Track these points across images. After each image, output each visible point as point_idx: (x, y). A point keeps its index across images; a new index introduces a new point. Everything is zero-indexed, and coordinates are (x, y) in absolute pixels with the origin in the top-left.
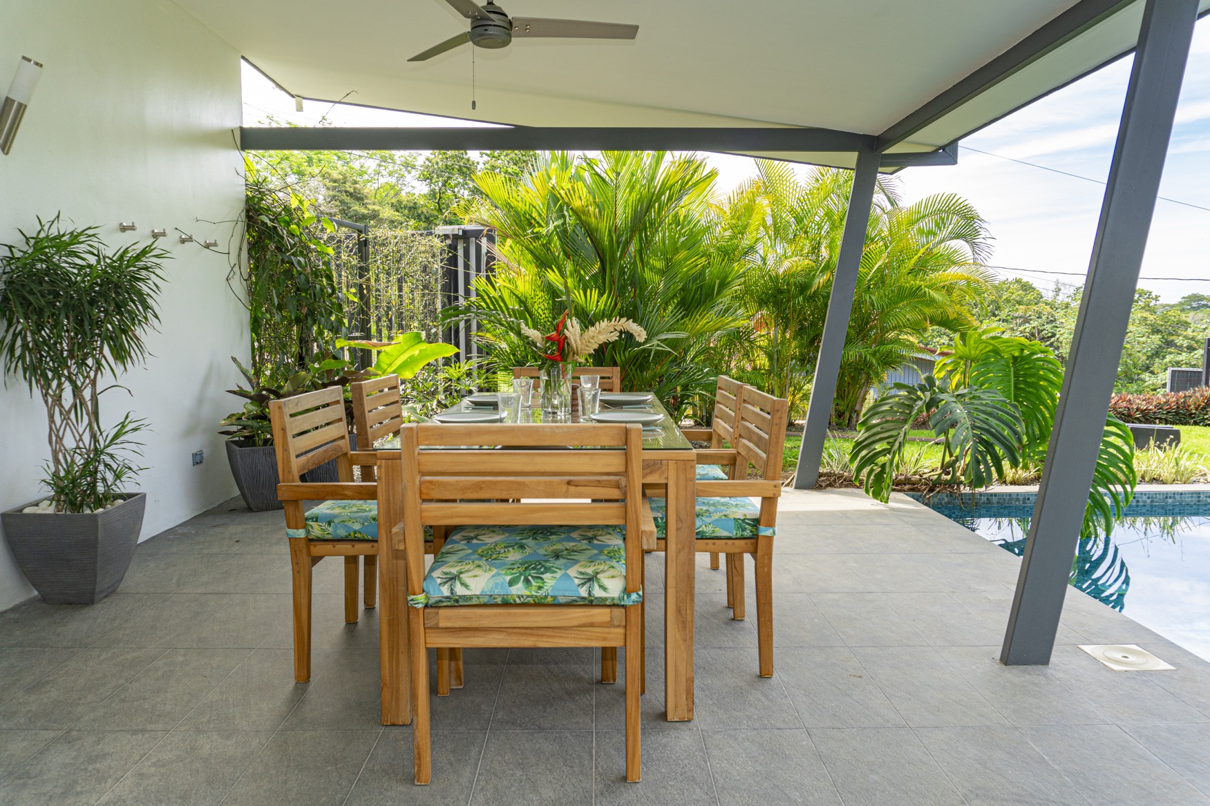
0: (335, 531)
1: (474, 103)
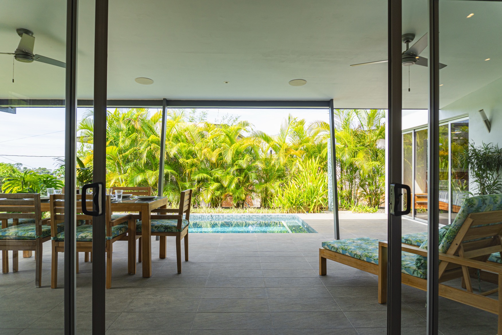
0: (113, 235)
1: (13, 80)
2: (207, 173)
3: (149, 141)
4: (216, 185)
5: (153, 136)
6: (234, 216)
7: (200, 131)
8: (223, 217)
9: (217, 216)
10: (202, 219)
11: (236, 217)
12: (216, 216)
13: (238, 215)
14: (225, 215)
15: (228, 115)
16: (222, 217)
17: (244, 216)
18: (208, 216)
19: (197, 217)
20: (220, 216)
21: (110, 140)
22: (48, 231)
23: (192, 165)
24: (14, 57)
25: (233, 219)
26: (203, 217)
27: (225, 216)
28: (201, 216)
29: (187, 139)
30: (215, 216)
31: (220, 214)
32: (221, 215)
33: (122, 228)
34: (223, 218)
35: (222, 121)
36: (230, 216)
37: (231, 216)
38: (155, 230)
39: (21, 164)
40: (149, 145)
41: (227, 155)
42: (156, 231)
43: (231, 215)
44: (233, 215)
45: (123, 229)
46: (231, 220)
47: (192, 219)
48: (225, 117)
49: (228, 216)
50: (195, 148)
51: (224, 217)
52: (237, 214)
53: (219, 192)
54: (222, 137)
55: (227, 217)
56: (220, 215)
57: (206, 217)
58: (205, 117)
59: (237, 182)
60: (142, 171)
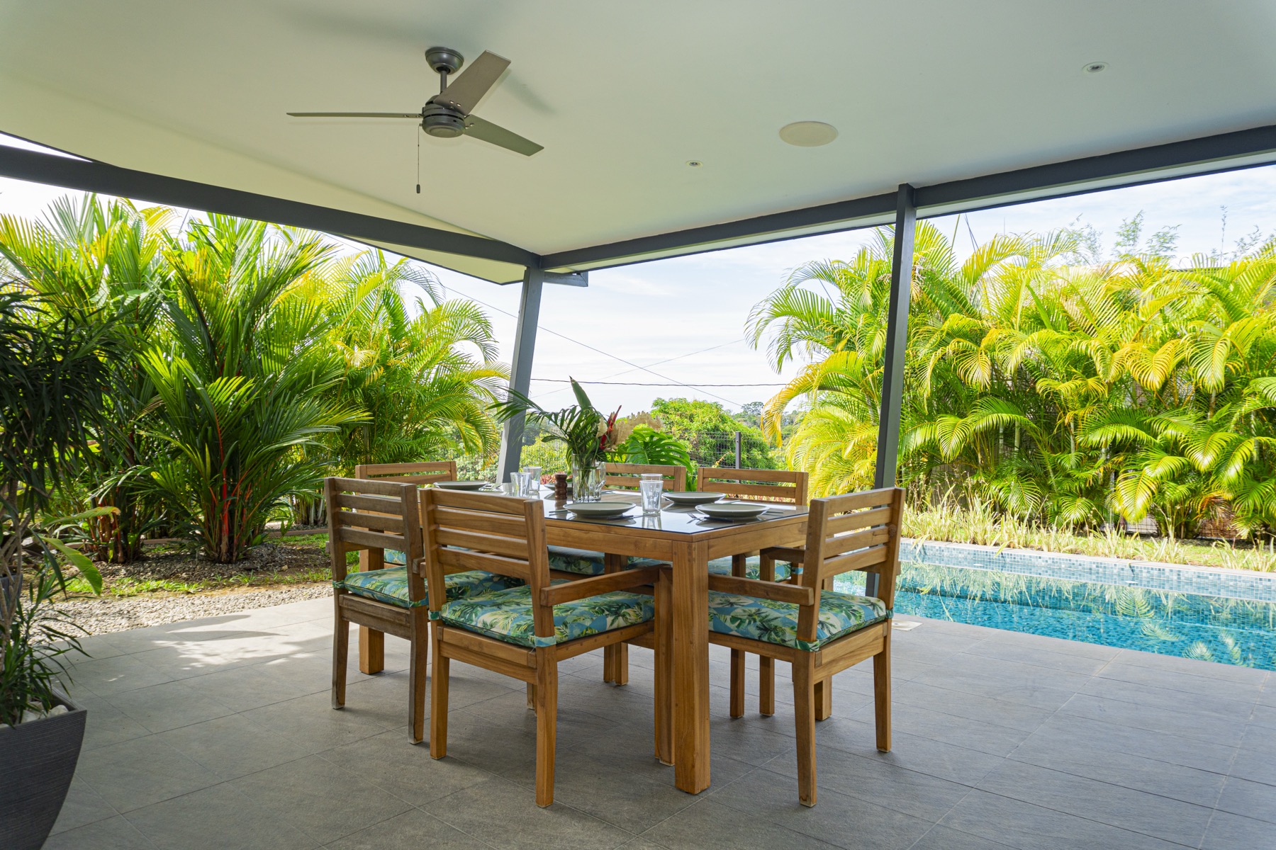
0: (572, 632)
1: (418, 187)
2: (1139, 425)
3: (942, 331)
4: (1170, 463)
5: (954, 318)
6: (1223, 578)
7: (1117, 288)
8: (1179, 578)
9: (1156, 572)
10: (1100, 575)
11: (1232, 583)
12: (1152, 572)
13: (1240, 577)
14: (1189, 571)
15: (1257, 234)
16: (1175, 578)
17: (1268, 583)
18: (1121, 567)
19: (1080, 568)
20: (1167, 573)
21: (848, 336)
22: (455, 588)
23: (1085, 399)
24: (421, 128)
25: (1219, 591)
26: (1101, 570)
27: (1186, 575)
28: (1094, 566)
29: (1069, 319)
30: (1148, 572)
31: (1167, 566)
32: (1171, 571)
33: (628, 607)
34: (1179, 582)
35: (1238, 254)
36: (1207, 578)
37: (1211, 577)
38: (732, 630)
39: (761, 404)
40: (943, 343)
41: (1208, 360)
42: (734, 633)
43: (1211, 574)
44: (1219, 575)
45: (628, 611)
46: (1211, 593)
47: (1063, 571)
48: (1248, 241)
49: (1199, 577)
50: (1091, 346)
51: (1182, 578)
52: (1239, 572)
53: (1182, 489)
54: (1198, 302)
55: (1194, 580)
56: (1167, 570)
57: (1115, 571)
58: (1168, 248)
59: (1252, 454)
60: (931, 418)
